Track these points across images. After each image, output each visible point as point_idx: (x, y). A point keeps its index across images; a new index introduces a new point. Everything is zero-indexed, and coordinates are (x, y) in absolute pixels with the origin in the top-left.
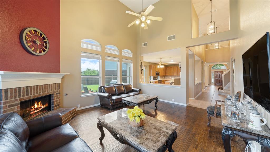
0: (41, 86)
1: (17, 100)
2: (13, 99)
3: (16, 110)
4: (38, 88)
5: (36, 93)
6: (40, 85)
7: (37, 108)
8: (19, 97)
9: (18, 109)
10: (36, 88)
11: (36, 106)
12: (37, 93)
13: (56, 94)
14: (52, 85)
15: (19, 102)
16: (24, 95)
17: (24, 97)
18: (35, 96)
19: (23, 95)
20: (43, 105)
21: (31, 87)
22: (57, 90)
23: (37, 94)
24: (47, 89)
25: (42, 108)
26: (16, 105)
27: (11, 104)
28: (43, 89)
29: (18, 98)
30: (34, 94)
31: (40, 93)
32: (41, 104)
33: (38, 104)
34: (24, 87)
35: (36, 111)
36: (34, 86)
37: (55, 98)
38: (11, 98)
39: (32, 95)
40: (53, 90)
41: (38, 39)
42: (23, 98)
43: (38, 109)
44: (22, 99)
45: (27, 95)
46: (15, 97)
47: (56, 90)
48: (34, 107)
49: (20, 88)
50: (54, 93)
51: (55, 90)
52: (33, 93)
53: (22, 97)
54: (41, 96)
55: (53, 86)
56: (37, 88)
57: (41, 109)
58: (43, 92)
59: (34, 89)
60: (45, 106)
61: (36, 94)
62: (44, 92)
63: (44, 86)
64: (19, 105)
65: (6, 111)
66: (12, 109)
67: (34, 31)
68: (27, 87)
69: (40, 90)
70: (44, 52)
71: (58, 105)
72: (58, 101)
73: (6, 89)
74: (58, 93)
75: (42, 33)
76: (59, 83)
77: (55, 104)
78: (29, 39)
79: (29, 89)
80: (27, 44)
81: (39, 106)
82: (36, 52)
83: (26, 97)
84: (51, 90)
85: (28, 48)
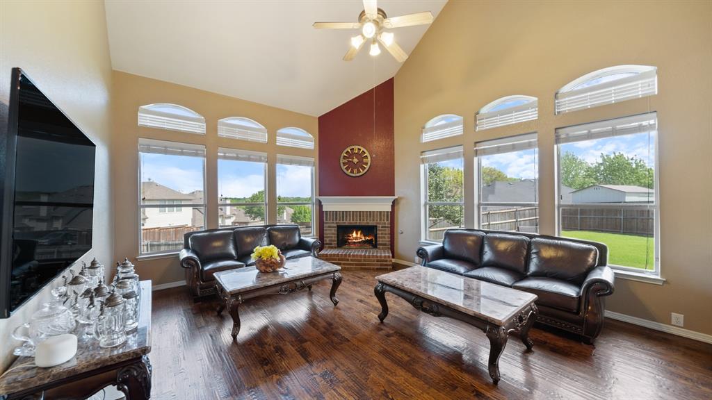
0: (358, 212)
1: (333, 223)
3: (333, 232)
7: (356, 238)
8: (336, 220)
11: (354, 235)
12: (353, 220)
13: (382, 227)
14: (375, 212)
15: (336, 225)
16: (340, 220)
17: (340, 222)
18: (351, 223)
20: (364, 237)
21: (346, 212)
22: (383, 221)
24: (367, 217)
25: (363, 239)
26: (334, 227)
27: (330, 225)
28: (360, 216)
29: (335, 222)
30: (350, 220)
31: (357, 220)
32: (361, 234)
33: (357, 234)
34: (340, 211)
35: (354, 241)
37: (381, 232)
38: (330, 220)
40: (376, 221)
41: (355, 157)
43: (358, 240)
44: (338, 223)
45: (343, 220)
46: (333, 220)
49: (336, 212)
50: (378, 225)
51: (380, 220)
52: (348, 220)
53: (338, 221)
54: (358, 224)
55: (375, 214)
56: (353, 214)
57: (361, 240)
58: (360, 220)
59: (350, 215)
60: (367, 238)
64: (336, 229)
65: (326, 230)
66: (331, 230)
67: (351, 150)
68: (343, 212)
69: (356, 217)
70: (363, 170)
71: (385, 245)
72: (384, 237)
73: (327, 212)
74: (385, 227)
75: (360, 147)
76: (388, 212)
77: (380, 241)
78: (346, 161)
79: (344, 214)
80: (344, 168)
81: (359, 235)
82: (353, 173)
83: (342, 222)
84: (373, 220)
85: (345, 171)
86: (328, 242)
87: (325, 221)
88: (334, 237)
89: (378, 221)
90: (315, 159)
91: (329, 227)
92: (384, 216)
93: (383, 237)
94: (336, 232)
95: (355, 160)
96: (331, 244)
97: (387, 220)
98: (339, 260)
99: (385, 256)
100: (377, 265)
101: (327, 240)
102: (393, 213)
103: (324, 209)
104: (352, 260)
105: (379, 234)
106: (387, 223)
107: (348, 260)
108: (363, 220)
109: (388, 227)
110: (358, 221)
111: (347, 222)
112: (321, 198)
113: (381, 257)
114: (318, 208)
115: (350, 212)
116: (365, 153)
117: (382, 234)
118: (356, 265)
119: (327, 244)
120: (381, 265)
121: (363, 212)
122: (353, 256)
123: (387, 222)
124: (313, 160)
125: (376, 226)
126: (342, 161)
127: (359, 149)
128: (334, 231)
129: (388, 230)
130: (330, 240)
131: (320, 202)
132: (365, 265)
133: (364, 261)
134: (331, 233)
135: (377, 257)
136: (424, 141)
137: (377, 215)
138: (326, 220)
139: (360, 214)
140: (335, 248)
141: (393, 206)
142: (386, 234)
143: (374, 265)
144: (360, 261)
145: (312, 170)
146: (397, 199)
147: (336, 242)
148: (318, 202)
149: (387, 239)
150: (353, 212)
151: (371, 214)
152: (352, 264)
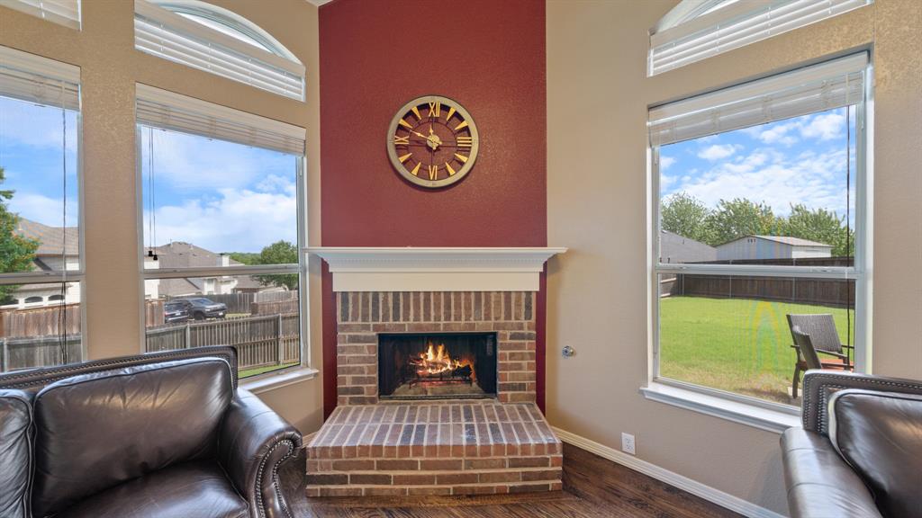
0: (442, 295)
1: (367, 328)
2: (360, 322)
3: (366, 354)
4: (430, 300)
5: (422, 317)
6: (440, 292)
7: (434, 365)
8: (373, 320)
9: (370, 352)
10: (425, 300)
11: (430, 353)
12: (427, 317)
13: (512, 337)
14: (492, 295)
15: (374, 334)
16: (386, 318)
17: (387, 323)
18: (420, 327)
19: (383, 316)
20: (452, 361)
21: (406, 294)
22: (516, 319)
23: (425, 320)
24: (468, 308)
25: (449, 366)
26: (366, 340)
27: (355, 334)
28: (448, 307)
29: (371, 323)
30: (417, 318)
31: (437, 318)
32: (444, 352)
33: (436, 353)
34: (387, 292)
35: (430, 371)
36: (419, 292)
37: (508, 352)
38: (355, 319)
39: (408, 320)
40: (496, 319)
41: (431, 131)
42: (384, 325)
43: (437, 369)
44: (379, 326)
45: (396, 318)
46: (365, 318)
47: (513, 321)
48: (426, 357)
49: (376, 294)
50: (501, 332)
51: (508, 317)
52: (412, 317)
53: (380, 322)
54: (442, 330)
55: (493, 299)
56: (427, 300)
57: (444, 369)
58: (448, 317)
59: (417, 302)
60: (458, 364)
61: (422, 322)
62: (453, 318)
63: (452, 297)
64: (376, 344)
65: (344, 350)
66: (357, 350)
67: (420, 108)
68: (396, 294)
69: (437, 307)
70: (457, 171)
71: (522, 387)
72: (519, 367)
73: (345, 294)
74: (522, 337)
75: (447, 102)
76: (529, 293)
77: (505, 376)
78: (405, 140)
79: (400, 300)
80: (398, 161)
81: (440, 357)
82: (428, 178)
83: (392, 326)
84: (488, 317)
85: (403, 171)
86: (349, 385)
87: (339, 322)
88: (370, 369)
89: (502, 321)
90: (308, 132)
91: (354, 339)
92: (518, 305)
93: (514, 365)
94: (375, 355)
95: (434, 140)
96: (360, 391)
97: (528, 317)
98: (381, 466)
99: (540, 447)
100: (512, 477)
101: (346, 381)
102: (541, 296)
103: (338, 287)
104: (426, 466)
105: (504, 357)
106: (528, 326)
107: (412, 466)
108: (458, 318)
109: (529, 337)
110: (442, 322)
111: (407, 325)
112: (329, 253)
113: (525, 448)
114: (319, 279)
115: (417, 294)
116: (462, 119)
117: (512, 356)
118: (442, 480)
119: (347, 391)
120: (527, 477)
121: (457, 293)
122: (432, 450)
123: (526, 323)
124: (301, 133)
125: (495, 334)
126: (392, 139)
127: (445, 108)
128: (369, 351)
129: (529, 347)
130: (355, 380)
131: (325, 265)
132: (472, 478)
133: (470, 465)
134: (359, 360)
135: (512, 449)
136: (651, 75)
137: (498, 303)
138: (345, 318)
139: (449, 299)
140: (372, 401)
141: (543, 276)
142: (522, 357)
143: (502, 478)
144: (455, 465)
145: (299, 168)
146: (555, 257)
147: (375, 385)
148: (318, 268)
149: (528, 372)
150: (427, 294)
151: (480, 298)
152: (430, 480)
